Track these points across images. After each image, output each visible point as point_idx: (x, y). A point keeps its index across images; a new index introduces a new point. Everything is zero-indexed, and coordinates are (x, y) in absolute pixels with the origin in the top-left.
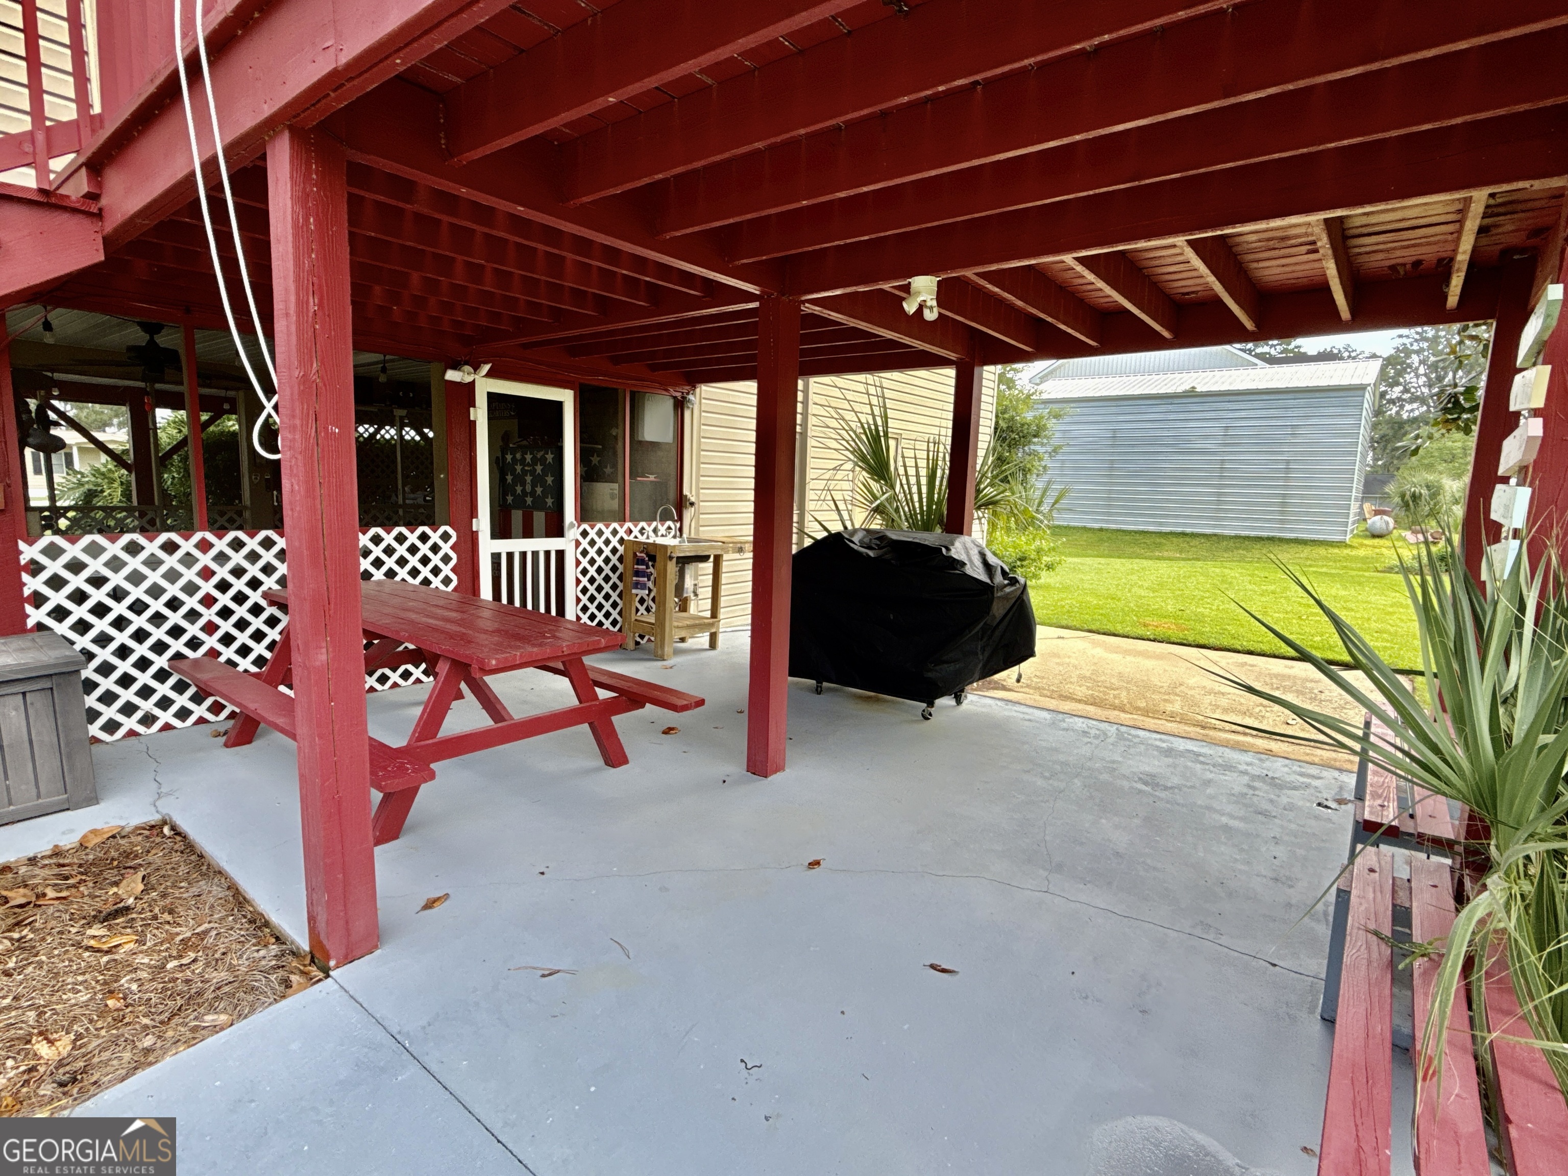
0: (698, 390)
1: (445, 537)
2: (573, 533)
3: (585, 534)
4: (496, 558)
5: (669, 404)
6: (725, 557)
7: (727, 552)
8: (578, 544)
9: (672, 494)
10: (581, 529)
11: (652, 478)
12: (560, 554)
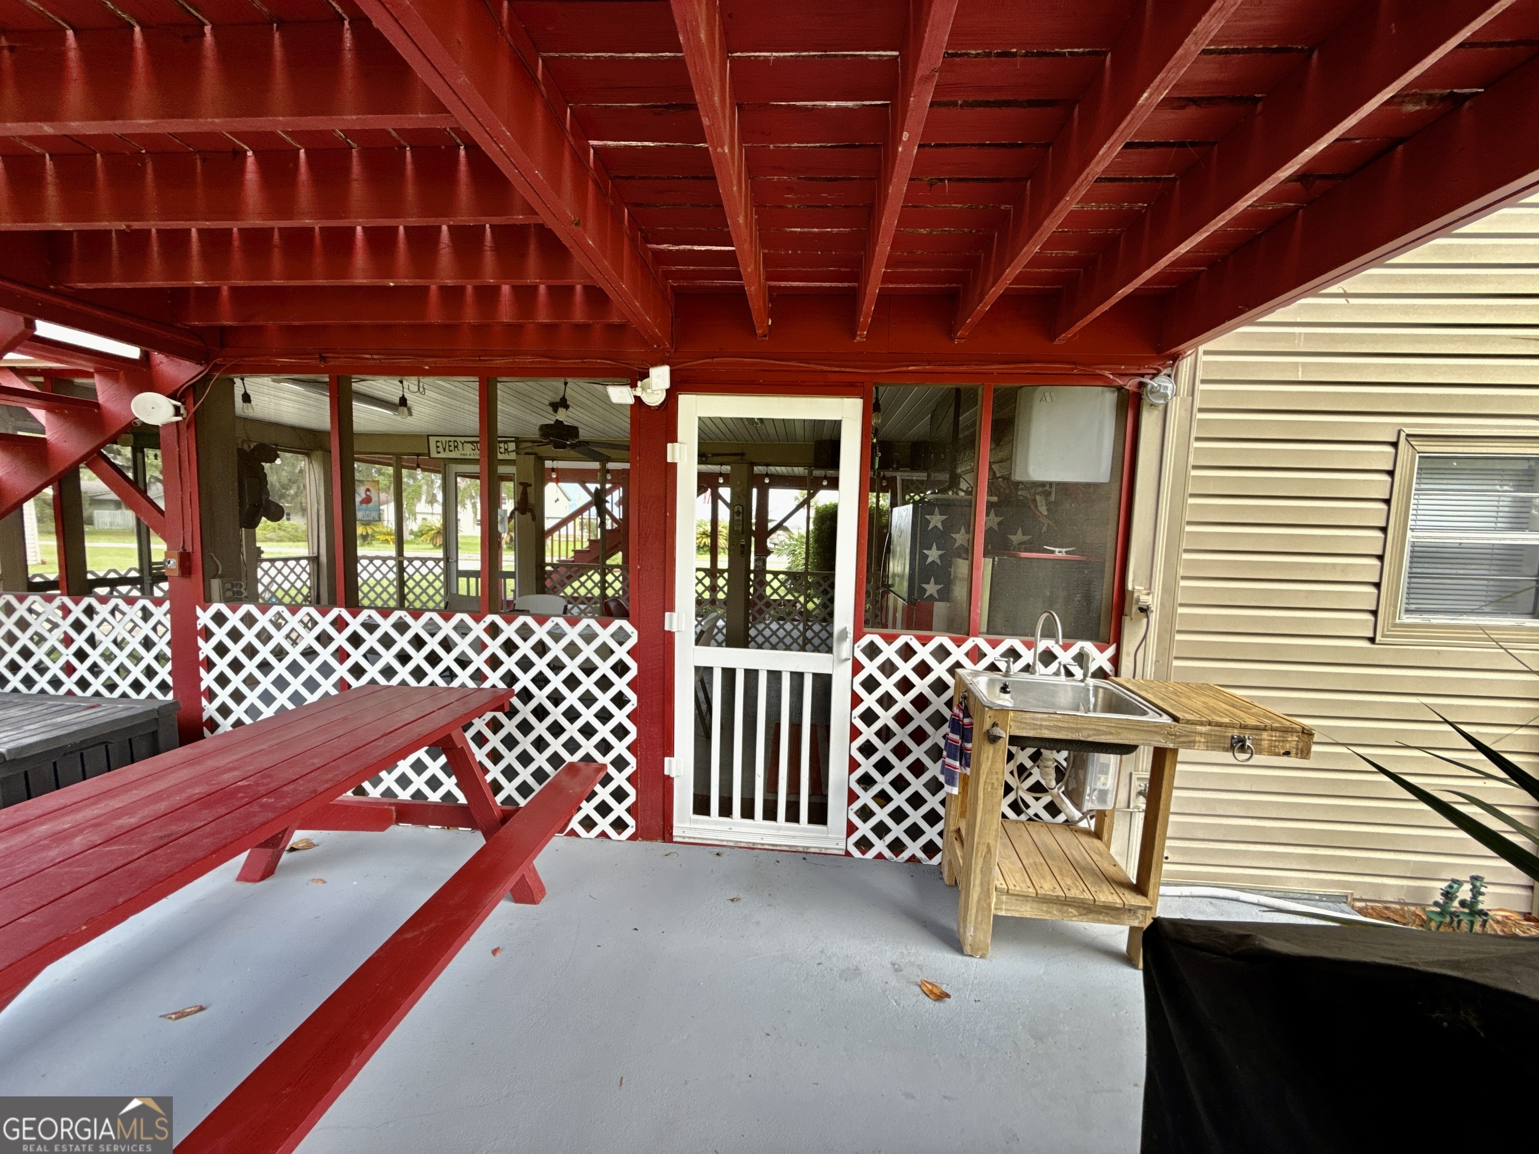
0: (1185, 365)
1: (621, 637)
2: (844, 649)
3: (872, 651)
4: (703, 675)
5: (1108, 399)
6: (1183, 754)
7: (1190, 745)
8: (857, 667)
9: (1104, 591)
10: (865, 641)
11: (1059, 553)
12: (823, 683)
